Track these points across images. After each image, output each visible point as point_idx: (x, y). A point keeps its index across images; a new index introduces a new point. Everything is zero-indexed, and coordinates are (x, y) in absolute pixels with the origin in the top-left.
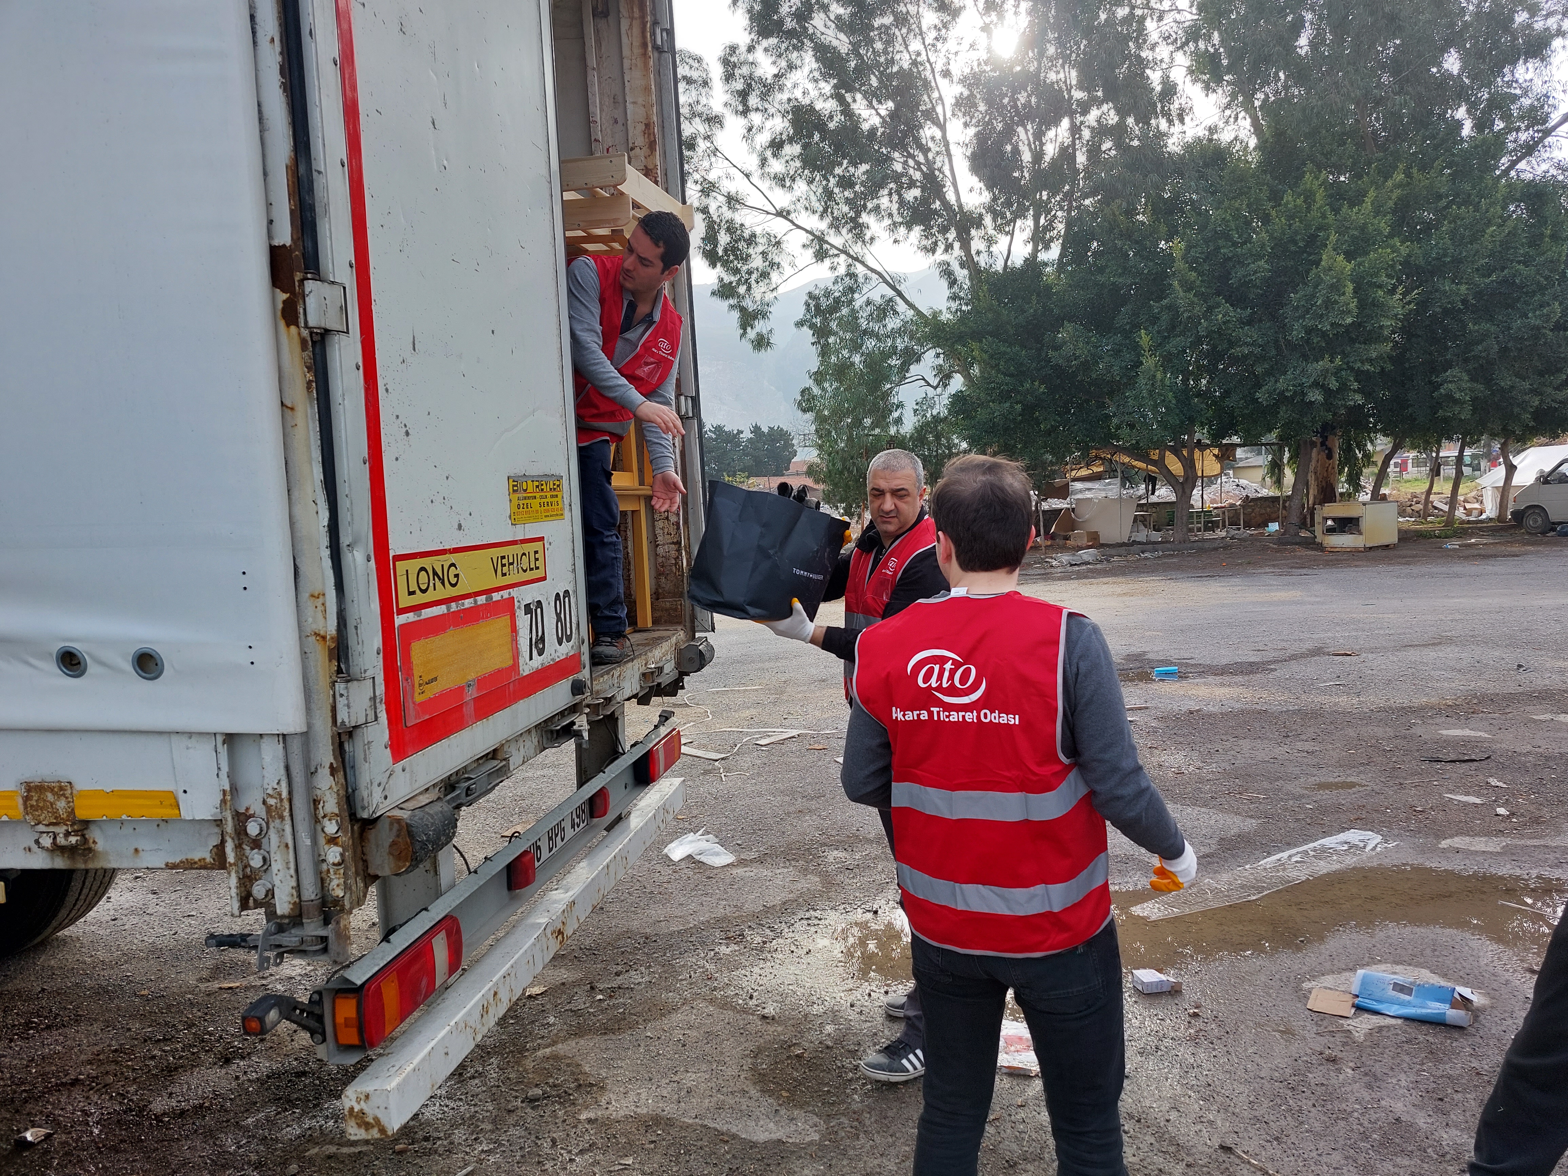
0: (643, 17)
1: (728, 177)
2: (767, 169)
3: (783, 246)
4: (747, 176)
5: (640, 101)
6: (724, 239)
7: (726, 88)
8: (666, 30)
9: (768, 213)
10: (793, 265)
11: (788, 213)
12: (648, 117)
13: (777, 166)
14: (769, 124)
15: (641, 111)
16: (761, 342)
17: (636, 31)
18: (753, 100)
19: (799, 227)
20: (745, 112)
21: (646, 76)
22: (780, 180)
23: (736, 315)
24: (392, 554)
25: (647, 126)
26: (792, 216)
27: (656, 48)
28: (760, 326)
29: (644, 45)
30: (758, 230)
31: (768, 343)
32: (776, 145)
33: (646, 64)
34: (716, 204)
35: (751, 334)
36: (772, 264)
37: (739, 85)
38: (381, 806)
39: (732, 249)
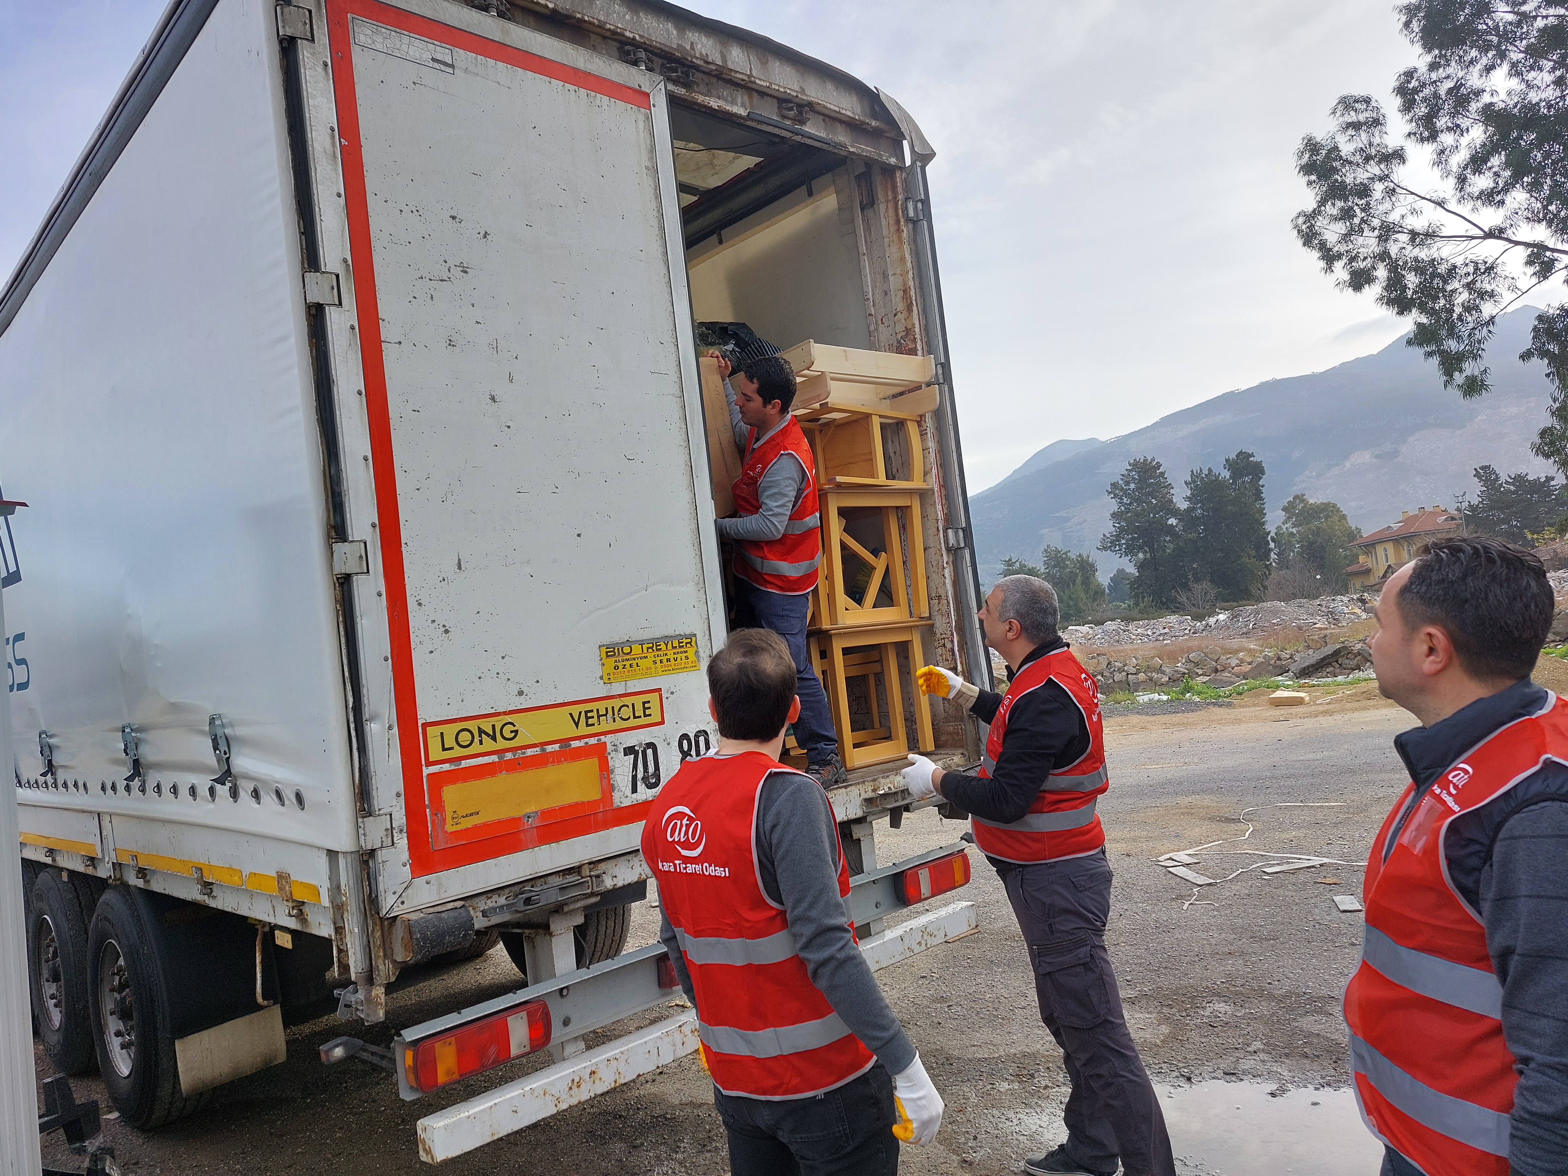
0: (895, 198)
1: (1414, 212)
2: (1468, 189)
3: (1499, 270)
4: (1440, 204)
5: (898, 271)
6: (1412, 280)
7: (1408, 117)
8: (921, 201)
9: (1473, 238)
10: (1513, 288)
11: (1501, 230)
12: (905, 284)
13: (1482, 182)
14: (1465, 141)
15: (900, 280)
16: (1473, 387)
17: (891, 211)
18: (1442, 122)
19: (1517, 243)
20: (1433, 136)
21: (901, 248)
22: (1490, 197)
23: (1435, 361)
24: (420, 723)
25: (905, 291)
26: (1509, 233)
27: (908, 220)
28: (1470, 368)
29: (898, 222)
30: (1459, 261)
31: (1482, 385)
32: (1478, 162)
33: (900, 238)
34: (1398, 245)
35: (1459, 379)
36: (1483, 295)
37: (1422, 110)
38: (396, 909)
39: (1422, 288)
